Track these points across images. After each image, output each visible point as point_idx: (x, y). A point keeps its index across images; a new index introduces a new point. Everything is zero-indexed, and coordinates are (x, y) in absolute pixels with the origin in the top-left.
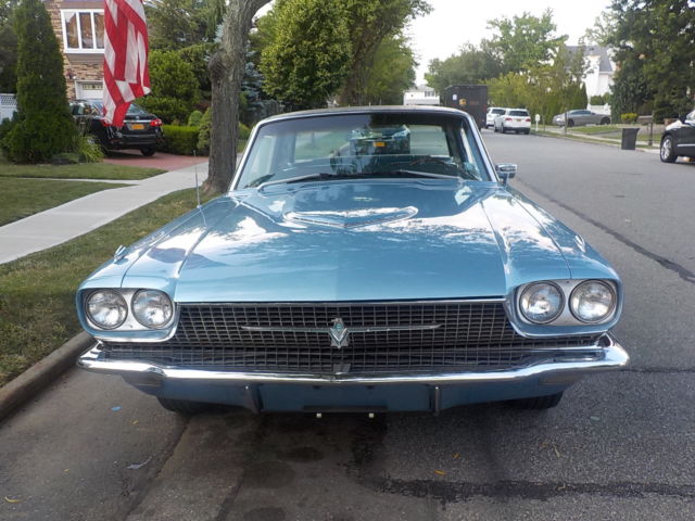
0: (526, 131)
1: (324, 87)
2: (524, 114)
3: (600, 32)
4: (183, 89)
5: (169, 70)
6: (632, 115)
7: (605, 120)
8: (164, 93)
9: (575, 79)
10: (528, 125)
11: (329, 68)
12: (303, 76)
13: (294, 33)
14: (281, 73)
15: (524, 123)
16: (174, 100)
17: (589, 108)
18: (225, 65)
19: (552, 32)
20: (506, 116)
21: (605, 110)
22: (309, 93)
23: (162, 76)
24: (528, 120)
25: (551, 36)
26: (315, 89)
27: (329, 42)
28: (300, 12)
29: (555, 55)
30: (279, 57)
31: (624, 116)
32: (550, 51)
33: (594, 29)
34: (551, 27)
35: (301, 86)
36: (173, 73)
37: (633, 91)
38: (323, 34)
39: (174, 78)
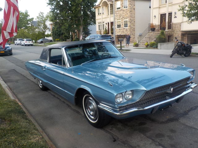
0: (32, 45)
2: (30, 40)
3: (41, 17)
6: (58, 39)
7: (51, 41)
9: (44, 30)
10: (32, 43)
15: (31, 43)
17: (46, 38)
19: (28, 17)
20: (25, 41)
21: (50, 38)
24: (32, 42)
25: (28, 18)
29: (31, 23)
31: (56, 40)
32: (29, 22)
33: (39, 16)
34: (28, 16)
37: (57, 33)
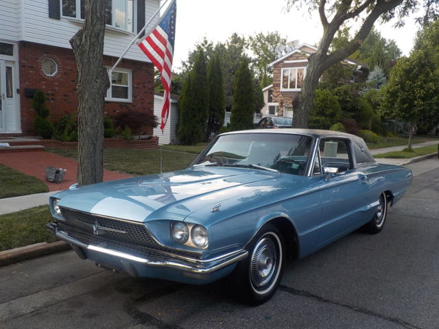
1: (419, 111)
4: (329, 111)
5: (324, 100)
8: (318, 114)
11: (423, 99)
12: (404, 104)
13: (401, 76)
14: (389, 102)
16: (323, 118)
18: (300, 101)
22: (407, 115)
23: (319, 104)
26: (412, 112)
27: (425, 82)
28: (407, 63)
30: (388, 92)
35: (402, 110)
36: (325, 102)
38: (422, 77)
39: (325, 105)
